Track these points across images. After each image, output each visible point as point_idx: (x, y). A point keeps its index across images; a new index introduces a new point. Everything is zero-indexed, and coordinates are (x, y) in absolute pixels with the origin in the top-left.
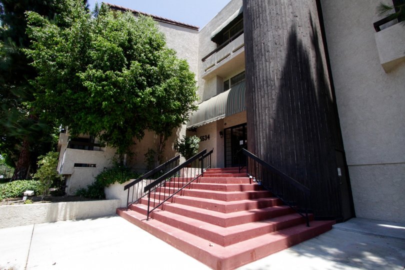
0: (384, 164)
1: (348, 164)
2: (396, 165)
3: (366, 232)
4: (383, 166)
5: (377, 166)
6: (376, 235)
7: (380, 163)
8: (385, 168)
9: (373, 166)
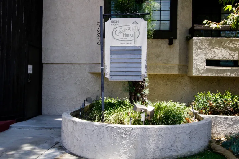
0: (72, 64)
1: (43, 62)
2: (80, 65)
3: (40, 127)
4: (71, 66)
5: (67, 65)
6: (46, 128)
7: (70, 63)
8: (72, 68)
9: (64, 65)
